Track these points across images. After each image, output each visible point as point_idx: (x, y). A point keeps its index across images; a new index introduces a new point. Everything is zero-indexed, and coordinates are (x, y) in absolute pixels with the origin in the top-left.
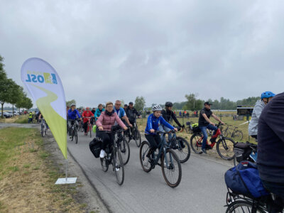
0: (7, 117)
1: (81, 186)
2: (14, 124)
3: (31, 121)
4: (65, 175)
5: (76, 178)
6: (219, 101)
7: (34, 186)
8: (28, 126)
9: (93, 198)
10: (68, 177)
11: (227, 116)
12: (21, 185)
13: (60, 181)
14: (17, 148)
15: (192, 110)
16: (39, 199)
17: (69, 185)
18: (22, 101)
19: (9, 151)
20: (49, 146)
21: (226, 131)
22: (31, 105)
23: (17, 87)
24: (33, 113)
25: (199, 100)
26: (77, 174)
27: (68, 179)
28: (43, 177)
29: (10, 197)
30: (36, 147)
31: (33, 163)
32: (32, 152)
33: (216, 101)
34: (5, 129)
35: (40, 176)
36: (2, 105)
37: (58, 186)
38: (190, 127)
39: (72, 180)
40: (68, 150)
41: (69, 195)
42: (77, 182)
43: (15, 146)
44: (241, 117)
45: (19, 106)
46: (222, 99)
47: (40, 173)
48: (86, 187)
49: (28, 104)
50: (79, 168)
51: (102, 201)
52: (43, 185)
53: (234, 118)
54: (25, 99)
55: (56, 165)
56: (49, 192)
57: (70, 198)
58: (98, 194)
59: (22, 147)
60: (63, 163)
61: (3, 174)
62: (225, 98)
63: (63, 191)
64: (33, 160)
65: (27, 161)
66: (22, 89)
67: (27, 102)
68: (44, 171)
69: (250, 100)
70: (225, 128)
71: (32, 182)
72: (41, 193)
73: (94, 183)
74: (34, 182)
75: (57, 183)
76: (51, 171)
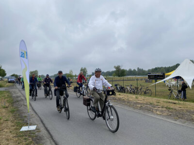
1: (39, 131)
4: (27, 124)
5: (36, 126)
6: (137, 70)
7: (4, 133)
8: (2, 89)
9: (47, 139)
10: (30, 125)
11: (141, 80)
13: (24, 129)
15: (119, 76)
16: (7, 142)
17: (30, 131)
20: (17, 103)
21: (141, 90)
22: (5, 74)
25: (123, 70)
26: (37, 123)
27: (30, 127)
28: (12, 126)
30: (7, 105)
31: (4, 116)
32: (4, 108)
33: (134, 70)
35: (9, 125)
37: (23, 132)
38: (117, 88)
39: (33, 128)
41: (30, 138)
42: (36, 129)
44: (151, 80)
46: (138, 68)
47: (10, 123)
48: (43, 132)
50: (38, 119)
51: (54, 141)
52: (11, 132)
53: (146, 81)
55: (22, 117)
56: (15, 137)
57: (31, 140)
58: (52, 137)
60: (26, 115)
63: (26, 136)
64: (4, 114)
67: (2, 72)
68: (12, 122)
69: (156, 69)
70: (140, 88)
71: (3, 130)
72: (9, 138)
73: (48, 129)
74: (5, 130)
75: (21, 130)
76: (18, 122)
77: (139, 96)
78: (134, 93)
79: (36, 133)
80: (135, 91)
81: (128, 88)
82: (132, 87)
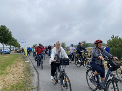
0: (12, 51)
23: (15, 40)
45: (16, 47)
49: (19, 46)
54: (18, 44)
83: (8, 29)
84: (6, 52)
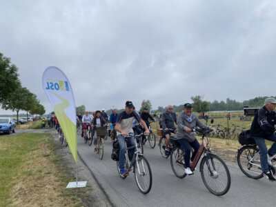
0: (22, 123)
1: (91, 190)
2: (28, 130)
3: (43, 126)
4: (75, 179)
5: (86, 182)
6: (226, 102)
7: (47, 190)
8: (41, 131)
9: (102, 202)
10: (79, 181)
11: (234, 117)
12: (34, 189)
13: (71, 185)
14: (31, 153)
15: (199, 112)
16: (51, 203)
17: (79, 189)
18: (36, 108)
19: (23, 156)
20: (61, 150)
21: (233, 132)
22: (44, 112)
23: (31, 95)
24: (46, 119)
25: (205, 102)
26: (87, 178)
27: (79, 182)
28: (55, 181)
29: (24, 201)
30: (48, 152)
31: (45, 167)
32: (45, 156)
33: (222, 102)
34: (19, 134)
35: (52, 180)
36: (18, 112)
37: (69, 189)
39: (82, 184)
40: (78, 154)
41: (80, 199)
42: (87, 186)
43: (29, 151)
44: (249, 117)
45: (33, 113)
46: (228, 99)
47: (53, 177)
48: (96, 191)
49: (41, 110)
50: (88, 172)
51: (112, 204)
53: (242, 119)
54: (38, 106)
55: (67, 169)
56: (60, 196)
57: (81, 202)
58: (108, 198)
59: (36, 152)
60: (73, 167)
61: (18, 178)
62: (230, 99)
63: (74, 195)
64: (45, 165)
65: (39, 165)
66: (36, 96)
67: (40, 108)
68: (56, 175)
69: (256, 100)
70: (232, 128)
71: (45, 185)
72: (53, 197)
73: (103, 186)
74: (47, 186)
75: (67, 187)
76: (62, 175)
77: (230, 141)
78: (223, 137)
79: (88, 192)
80: (225, 134)
81: (214, 129)
82: (220, 128)
83: (8, 61)
84: (3, 128)
